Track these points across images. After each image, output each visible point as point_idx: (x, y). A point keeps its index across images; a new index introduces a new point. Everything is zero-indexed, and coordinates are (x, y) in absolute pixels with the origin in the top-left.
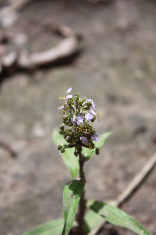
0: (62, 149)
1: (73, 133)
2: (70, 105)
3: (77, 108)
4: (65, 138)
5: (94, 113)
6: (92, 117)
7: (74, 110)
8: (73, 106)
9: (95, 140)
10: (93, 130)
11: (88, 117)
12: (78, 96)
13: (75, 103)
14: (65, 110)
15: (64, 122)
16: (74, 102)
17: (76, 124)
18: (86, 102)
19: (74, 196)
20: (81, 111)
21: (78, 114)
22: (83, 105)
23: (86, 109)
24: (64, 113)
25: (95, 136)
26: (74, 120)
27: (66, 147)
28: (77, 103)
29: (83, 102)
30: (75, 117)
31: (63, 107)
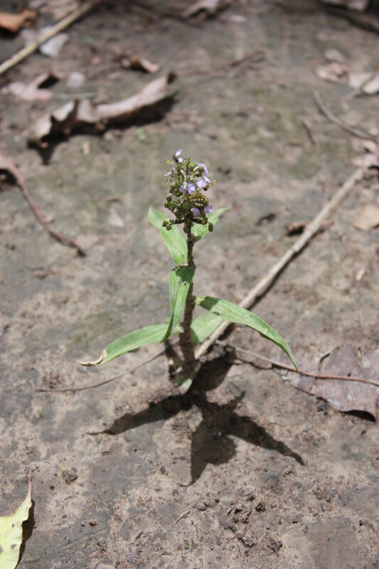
0: (168, 225)
1: (182, 205)
2: (179, 171)
3: (187, 174)
4: (172, 211)
5: (207, 180)
6: (204, 185)
7: (183, 177)
8: (182, 171)
9: (208, 212)
10: (206, 200)
11: (201, 184)
12: (189, 159)
13: (185, 169)
14: (172, 177)
15: (171, 191)
16: (184, 167)
17: (187, 192)
18: (197, 167)
19: (183, 283)
20: (192, 178)
21: (188, 181)
22: (194, 170)
23: (198, 175)
24: (171, 181)
25: (208, 207)
26: (185, 187)
27: (173, 222)
28: (188, 168)
29: (195, 167)
30: (185, 184)
31: (170, 173)
